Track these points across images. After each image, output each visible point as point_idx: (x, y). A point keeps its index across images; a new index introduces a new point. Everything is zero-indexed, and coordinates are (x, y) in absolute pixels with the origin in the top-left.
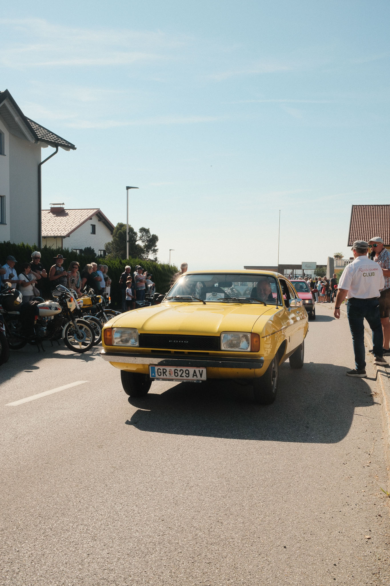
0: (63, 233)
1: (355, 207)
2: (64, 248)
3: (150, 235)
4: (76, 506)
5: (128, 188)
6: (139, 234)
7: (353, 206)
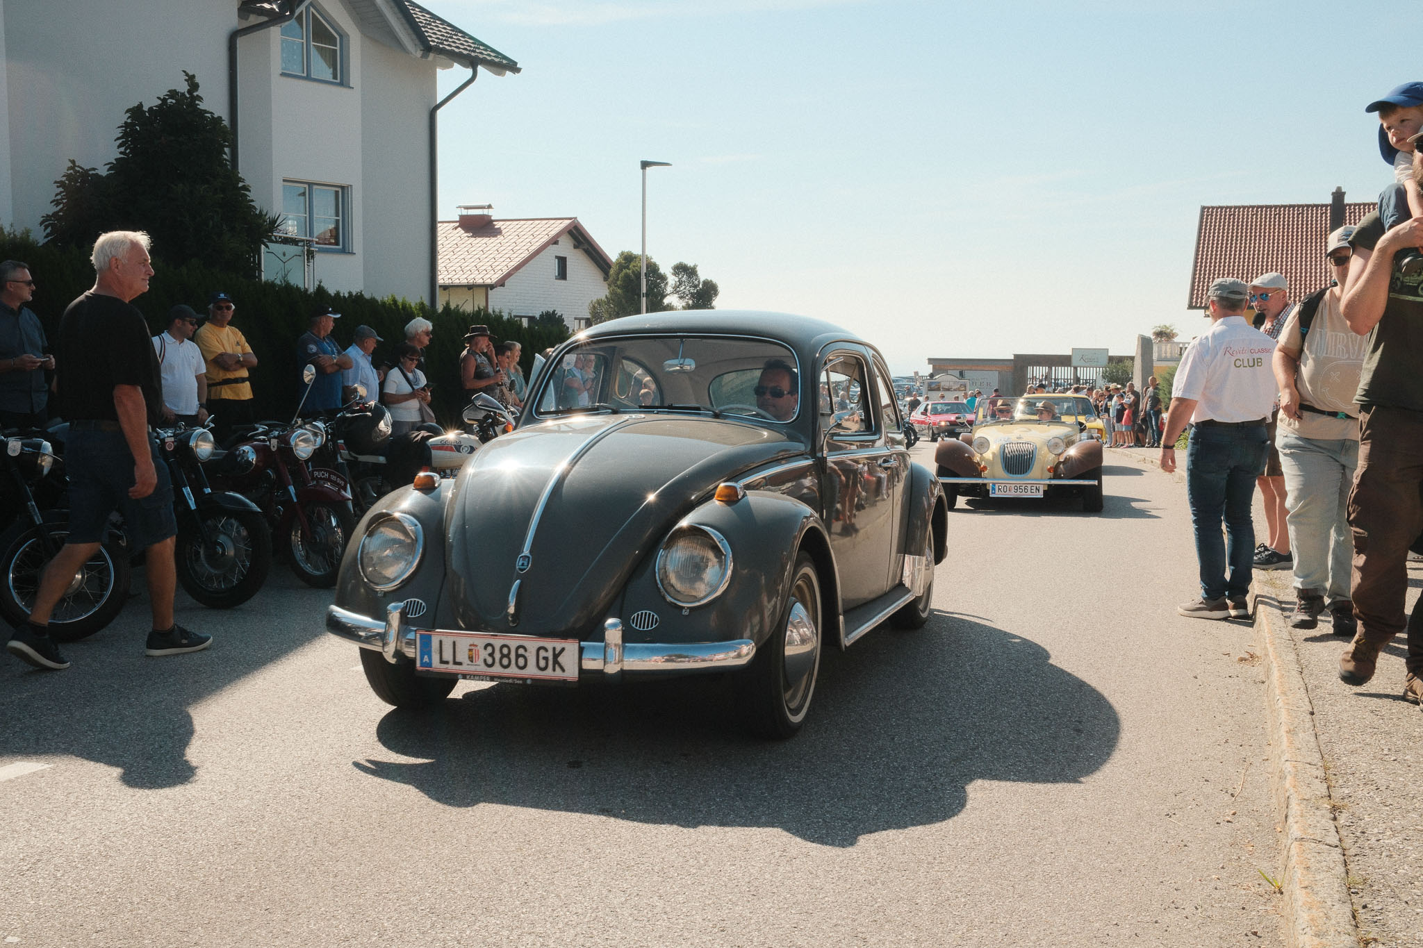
0: (488, 276)
1: (1208, 212)
2: (490, 311)
3: (699, 282)
4: (518, 894)
5: (645, 165)
6: (672, 280)
7: (1203, 208)
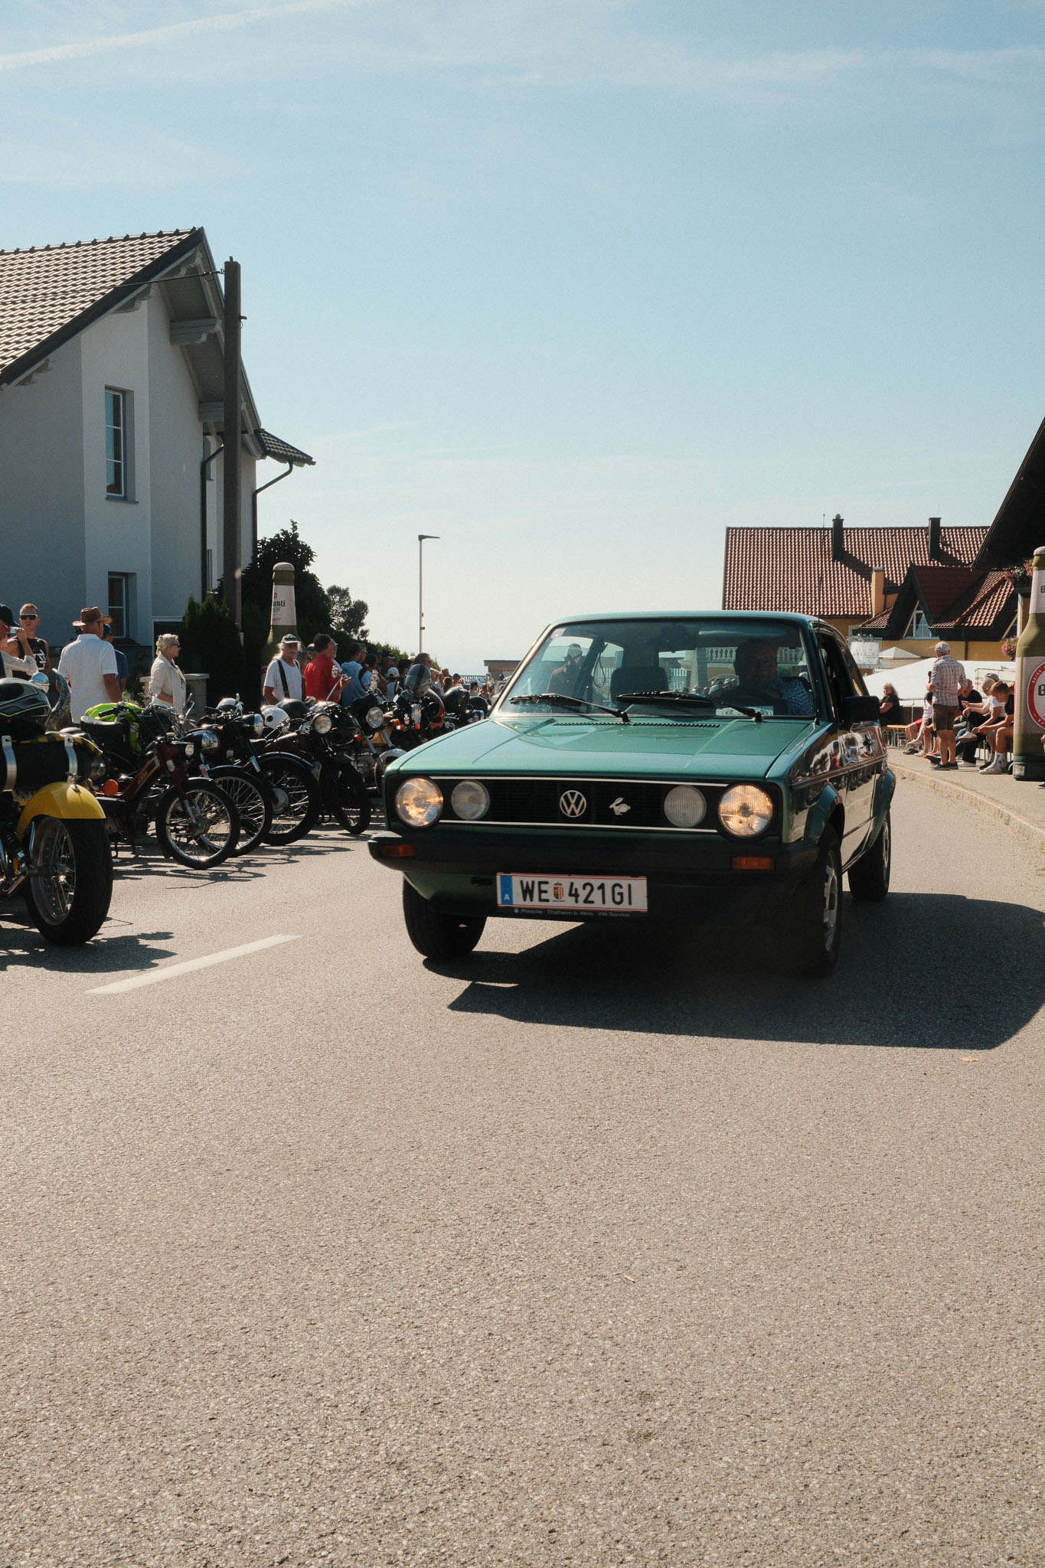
1: (732, 532)
3: (350, 602)
5: (421, 538)
7: (728, 529)
